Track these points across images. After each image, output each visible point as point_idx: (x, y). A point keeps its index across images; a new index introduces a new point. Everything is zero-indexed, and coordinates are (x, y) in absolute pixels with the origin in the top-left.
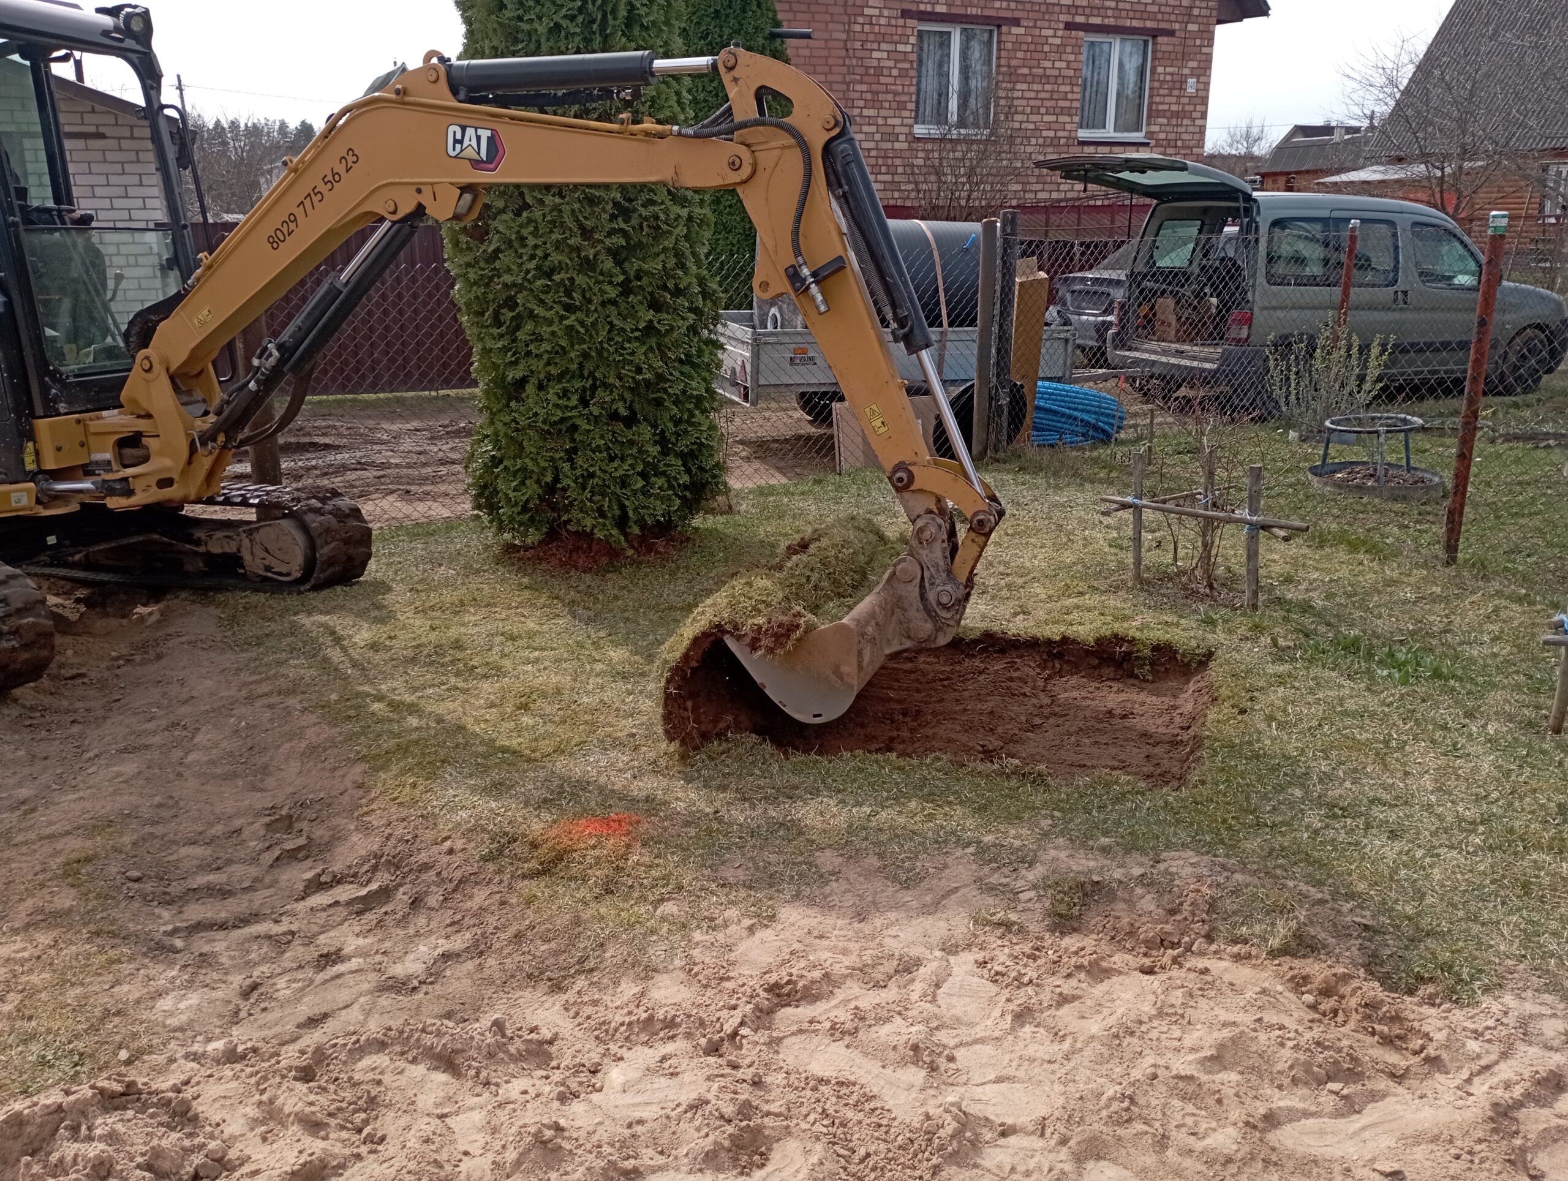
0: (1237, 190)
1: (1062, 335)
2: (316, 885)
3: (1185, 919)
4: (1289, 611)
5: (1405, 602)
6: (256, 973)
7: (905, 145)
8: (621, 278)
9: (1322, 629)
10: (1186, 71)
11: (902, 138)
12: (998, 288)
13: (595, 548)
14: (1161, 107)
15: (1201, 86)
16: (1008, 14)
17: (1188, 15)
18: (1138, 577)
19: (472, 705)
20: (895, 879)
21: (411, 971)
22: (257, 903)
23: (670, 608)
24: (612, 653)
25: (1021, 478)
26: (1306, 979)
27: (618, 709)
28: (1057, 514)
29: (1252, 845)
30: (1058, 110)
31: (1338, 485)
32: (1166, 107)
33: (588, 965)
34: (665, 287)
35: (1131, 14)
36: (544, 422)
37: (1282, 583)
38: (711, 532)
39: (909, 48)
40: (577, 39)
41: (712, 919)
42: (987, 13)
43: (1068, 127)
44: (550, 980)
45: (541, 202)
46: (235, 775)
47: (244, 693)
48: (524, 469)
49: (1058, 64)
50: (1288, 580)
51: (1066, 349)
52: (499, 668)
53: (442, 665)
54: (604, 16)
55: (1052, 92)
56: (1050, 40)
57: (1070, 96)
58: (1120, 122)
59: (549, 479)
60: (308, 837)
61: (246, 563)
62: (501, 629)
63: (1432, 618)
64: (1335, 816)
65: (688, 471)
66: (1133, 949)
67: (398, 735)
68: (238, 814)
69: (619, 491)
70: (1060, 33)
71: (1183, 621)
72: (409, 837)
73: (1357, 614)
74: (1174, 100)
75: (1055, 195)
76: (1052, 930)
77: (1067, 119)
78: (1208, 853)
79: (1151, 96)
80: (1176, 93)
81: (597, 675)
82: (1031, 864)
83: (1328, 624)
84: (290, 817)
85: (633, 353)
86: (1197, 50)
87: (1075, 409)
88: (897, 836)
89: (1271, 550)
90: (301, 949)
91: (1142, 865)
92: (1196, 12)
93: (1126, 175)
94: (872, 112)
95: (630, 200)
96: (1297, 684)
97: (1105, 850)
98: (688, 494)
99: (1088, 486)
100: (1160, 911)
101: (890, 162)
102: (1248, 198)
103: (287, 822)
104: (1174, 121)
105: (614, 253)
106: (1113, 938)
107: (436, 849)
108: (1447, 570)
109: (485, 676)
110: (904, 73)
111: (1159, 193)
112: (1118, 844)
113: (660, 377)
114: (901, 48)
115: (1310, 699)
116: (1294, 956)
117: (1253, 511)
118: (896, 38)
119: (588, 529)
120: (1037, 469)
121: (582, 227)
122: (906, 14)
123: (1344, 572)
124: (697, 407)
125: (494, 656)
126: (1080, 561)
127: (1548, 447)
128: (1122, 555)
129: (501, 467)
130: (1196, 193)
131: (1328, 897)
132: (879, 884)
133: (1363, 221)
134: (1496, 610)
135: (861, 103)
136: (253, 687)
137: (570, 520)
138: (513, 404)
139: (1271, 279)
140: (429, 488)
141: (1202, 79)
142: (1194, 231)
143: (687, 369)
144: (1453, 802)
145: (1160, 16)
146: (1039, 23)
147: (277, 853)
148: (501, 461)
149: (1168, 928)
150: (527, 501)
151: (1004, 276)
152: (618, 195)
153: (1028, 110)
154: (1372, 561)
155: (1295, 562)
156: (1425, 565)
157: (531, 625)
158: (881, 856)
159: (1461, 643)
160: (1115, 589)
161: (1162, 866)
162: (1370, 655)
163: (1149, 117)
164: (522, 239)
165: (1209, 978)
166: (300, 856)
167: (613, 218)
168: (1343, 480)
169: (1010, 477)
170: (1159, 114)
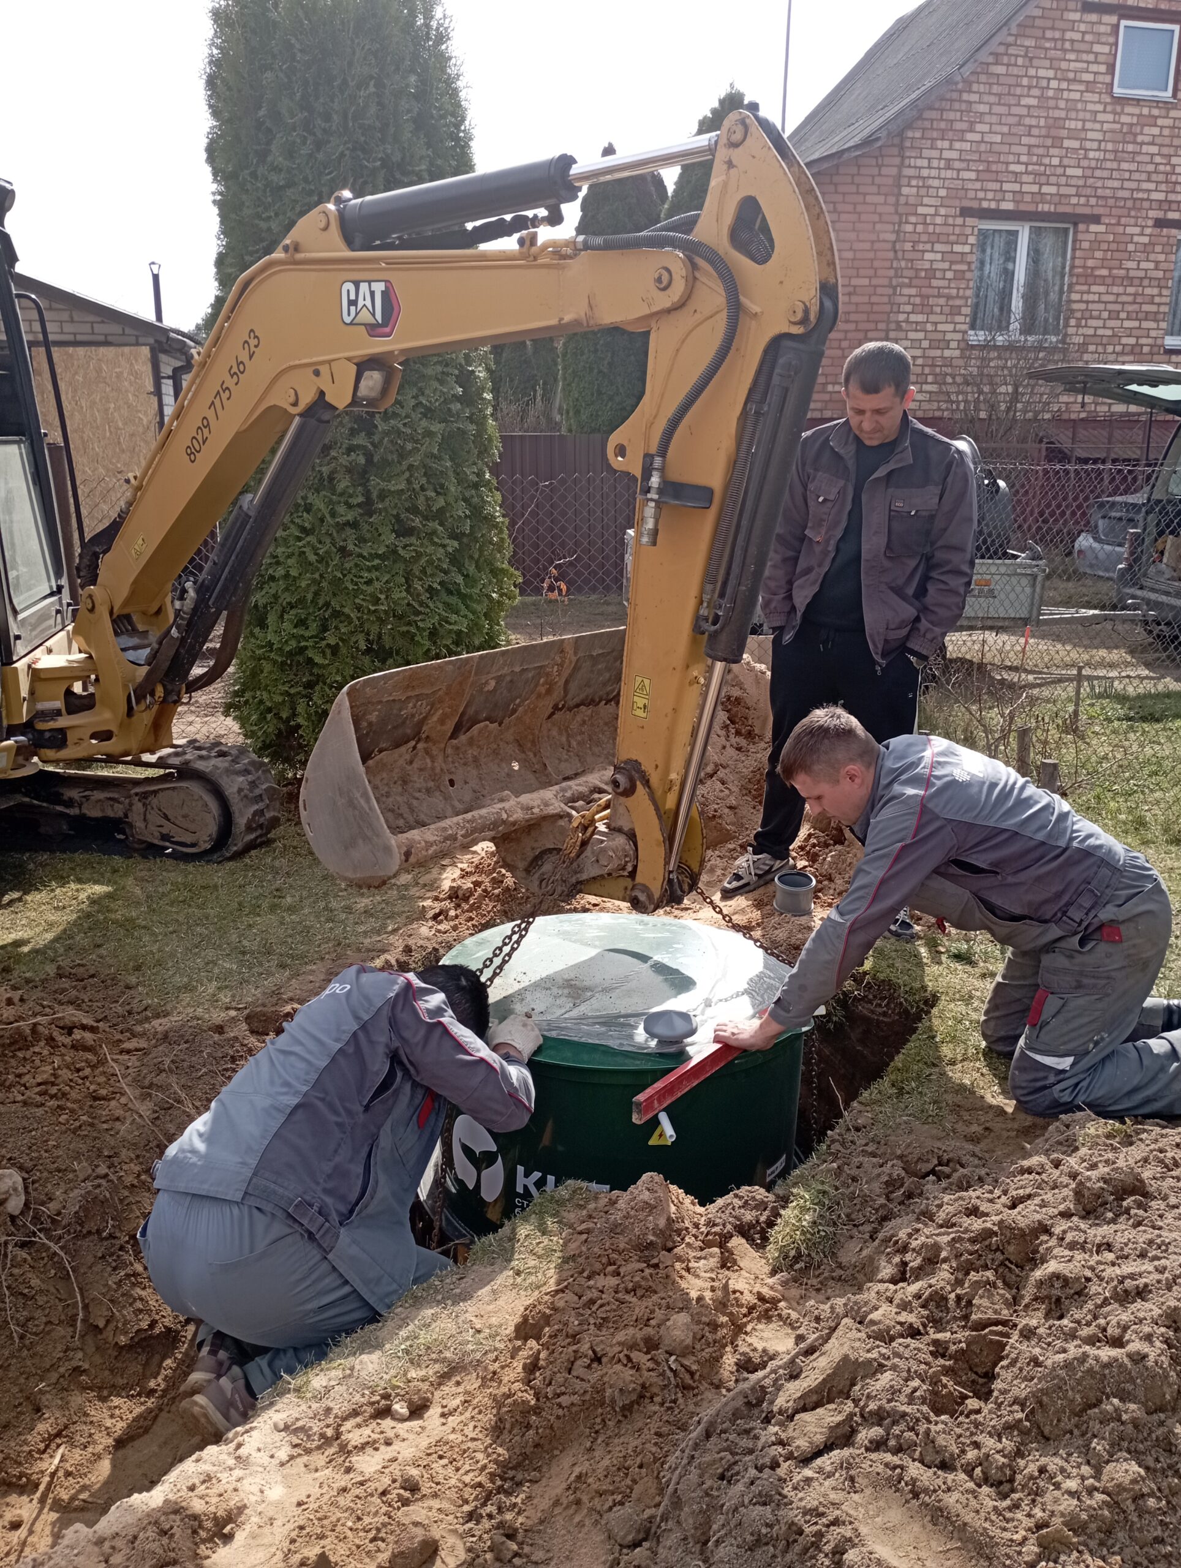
7: (957, 353)
11: (953, 345)
16: (1087, 211)
30: (1140, 315)
36: (279, 651)
39: (967, 249)
42: (1061, 209)
43: (1153, 333)
49: (1143, 265)
55: (1135, 295)
56: (1136, 239)
57: (1157, 300)
59: (286, 714)
70: (1148, 231)
77: (1153, 325)
93: (1139, 389)
94: (920, 318)
101: (938, 370)
110: (959, 276)
111: (1177, 410)
114: (957, 248)
118: (953, 238)
122: (965, 212)
129: (244, 698)
135: (909, 308)
146: (1123, 221)
150: (265, 736)
153: (1105, 315)
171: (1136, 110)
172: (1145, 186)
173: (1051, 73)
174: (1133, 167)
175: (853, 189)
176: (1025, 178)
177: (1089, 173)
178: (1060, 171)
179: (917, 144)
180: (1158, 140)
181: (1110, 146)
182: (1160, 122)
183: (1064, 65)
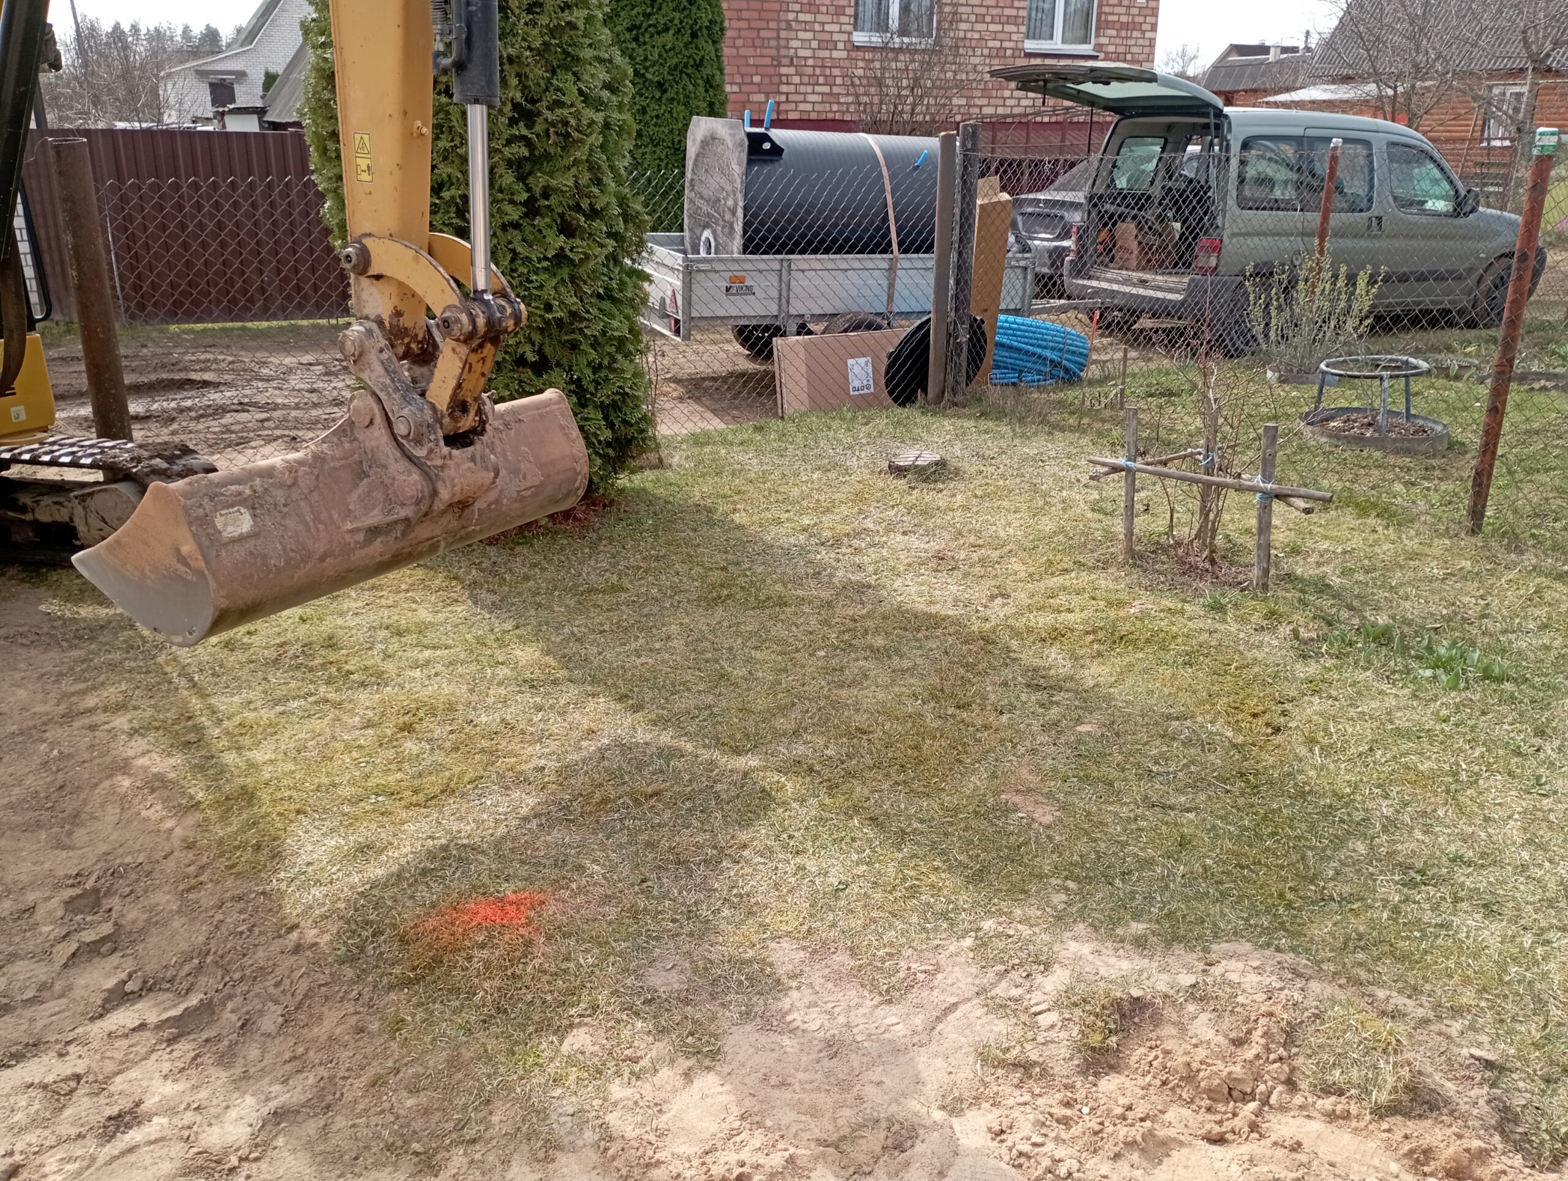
0: (1209, 105)
1: (1022, 263)
2: (119, 997)
3: (1258, 1057)
4: (1302, 591)
5: (1431, 580)
6: (19, 1147)
7: (844, 54)
8: (525, 196)
9: (1345, 614)
11: (841, 46)
12: (957, 211)
14: (1110, 18)
18: (1130, 551)
19: (344, 725)
20: (873, 986)
21: (230, 1139)
22: (40, 1024)
23: (590, 591)
24: (519, 653)
25: (984, 424)
26: (1428, 1153)
27: (523, 732)
28: (1028, 470)
29: (1322, 929)
30: (1004, 19)
31: (1335, 435)
32: (1115, 18)
33: (470, 1133)
34: (578, 208)
37: (1289, 555)
38: (641, 493)
41: (635, 1060)
43: (1014, 37)
44: (417, 1154)
46: (38, 825)
47: (62, 709)
50: (1295, 551)
51: (1025, 278)
52: (380, 675)
53: (311, 670)
58: (1069, 35)
60: (116, 924)
61: (81, 535)
62: (386, 621)
63: (1466, 600)
64: (1412, 884)
65: (610, 425)
66: (1192, 1101)
68: (32, 885)
71: (1187, 607)
72: (244, 928)
73: (1382, 594)
74: (1123, 10)
75: (1000, 111)
76: (1083, 1072)
77: (1013, 28)
78: (1268, 945)
79: (1100, 6)
80: (1126, 3)
81: (500, 684)
82: (1047, 966)
83: (1351, 608)
84: (96, 891)
85: (541, 287)
87: (1046, 347)
88: (873, 921)
90: (86, 1102)
91: (1190, 970)
93: (1089, 87)
94: (808, 17)
95: (533, 101)
96: (1334, 693)
97: (1140, 943)
98: (610, 451)
99: (1058, 435)
100: (1220, 1039)
101: (828, 72)
102: (1219, 114)
103: (92, 898)
104: (1123, 33)
106: (1164, 1083)
107: (276, 946)
108: (1473, 540)
109: (363, 685)
111: (1119, 107)
112: (1153, 933)
113: (573, 314)
115: (1352, 712)
116: (1407, 1115)
117: (1267, 478)
120: (999, 414)
123: (1356, 542)
124: (619, 349)
125: (374, 658)
126: (1062, 530)
127: (1544, 389)
128: (1107, 521)
130: (1173, 107)
131: (1431, 1015)
132: (852, 993)
133: (1346, 141)
134: (1538, 591)
135: (797, 7)
136: (74, 699)
139: (1242, 203)
142: (1158, 149)
143: (607, 305)
144: (1551, 861)
147: (74, 946)
149: (1238, 1070)
151: (963, 197)
152: (518, 95)
153: (973, 18)
154: (1387, 527)
155: (1298, 528)
156: (1448, 533)
157: (424, 614)
158: (853, 951)
159: (1505, 632)
160: (1104, 565)
161: (1217, 970)
162: (1405, 648)
163: (1098, 29)
165: (1303, 1158)
166: (104, 949)
167: (513, 122)
168: (1337, 428)
169: (972, 423)
170: (1109, 25)
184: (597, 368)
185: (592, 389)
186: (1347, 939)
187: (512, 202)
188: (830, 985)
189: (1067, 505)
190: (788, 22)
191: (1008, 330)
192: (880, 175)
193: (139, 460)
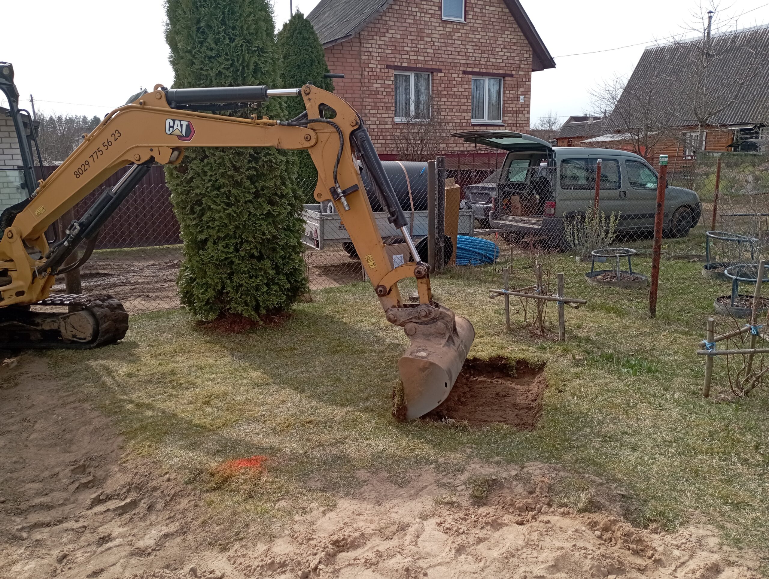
0: (545, 146)
1: (468, 214)
2: (98, 501)
3: (537, 496)
4: (580, 342)
5: (633, 336)
6: (65, 549)
7: (391, 127)
8: (254, 190)
9: (596, 350)
10: (519, 93)
11: (389, 123)
12: (437, 192)
13: (243, 321)
14: (509, 109)
15: (526, 99)
16: (436, 67)
17: (519, 68)
18: (509, 328)
19: (180, 403)
20: (396, 483)
21: (148, 544)
22: (66, 512)
23: (281, 350)
24: (252, 374)
25: (451, 281)
26: (596, 523)
27: (255, 402)
28: (469, 298)
29: (568, 457)
30: (461, 110)
31: (599, 282)
32: (511, 109)
33: (240, 536)
34: (276, 194)
35: (493, 67)
36: (217, 260)
37: (576, 329)
38: (302, 312)
39: (391, 82)
40: (230, 79)
41: (304, 508)
42: (426, 66)
43: (466, 118)
44: (220, 545)
45: (214, 155)
46: (56, 445)
47: (61, 402)
48: (206, 283)
49: (460, 90)
50: (579, 327)
51: (470, 220)
52: (194, 384)
53: (165, 383)
54: (243, 68)
55: (458, 102)
56: (456, 79)
57: (466, 104)
58: (491, 115)
59: (219, 288)
60: (94, 476)
61: (63, 334)
62: (195, 364)
63: (646, 344)
64: (606, 441)
65: (289, 282)
66: (513, 512)
67: (142, 421)
68: (57, 465)
69: (254, 293)
70: (460, 76)
71: (530, 348)
72: (147, 473)
73: (611, 342)
74: (514, 105)
75: (462, 149)
76: (473, 505)
77: (466, 114)
78: (547, 462)
79: (504, 104)
80: (515, 102)
81: (245, 385)
82: (462, 472)
83: (598, 348)
84: (84, 466)
85: (261, 226)
86: (524, 83)
87: (476, 248)
88: (396, 461)
89: (570, 313)
90: (89, 535)
91: (516, 470)
92: (522, 66)
93: (494, 140)
94: (374, 111)
95: (258, 153)
96: (585, 377)
97: (498, 463)
98: (289, 293)
99: (483, 285)
100: (525, 492)
101: (384, 134)
102: (550, 150)
103: (82, 469)
104: (515, 115)
105: (250, 178)
106: (503, 507)
107: (161, 479)
108: (651, 321)
109: (187, 388)
110: (388, 94)
111: (509, 148)
112: (504, 460)
113: (274, 237)
114: (387, 82)
115: (592, 384)
116: (590, 512)
117: (561, 295)
118: (384, 78)
119: (240, 312)
120: (459, 277)
121: (234, 166)
122: (388, 67)
123: (604, 323)
124: (293, 251)
125: (192, 378)
126: (481, 321)
127: (694, 261)
128: (500, 317)
129: (195, 282)
130: (526, 148)
131: (605, 482)
132: (388, 486)
133: (603, 159)
134: (675, 339)
135: (369, 107)
136: (65, 398)
137: (230, 308)
138: (201, 252)
139: (563, 187)
140: (159, 294)
141: (527, 96)
142: (527, 165)
143: (288, 233)
144: (660, 432)
145: (506, 68)
146: (450, 71)
147: (77, 485)
148: (195, 280)
149: (529, 501)
150: (209, 299)
151: (439, 186)
152: (252, 151)
153: (448, 110)
154: (617, 317)
155: (581, 319)
156: (641, 318)
157: (211, 361)
158: (388, 471)
159: (660, 355)
160: (498, 334)
161: (525, 470)
162: (618, 362)
163: (503, 114)
164: (205, 172)
165: (550, 525)
166: (89, 486)
167: (249, 161)
168: (601, 279)
169: (446, 281)
170: (508, 112)
171: (451, 26)
172: (457, 57)
173: (417, 10)
174: (452, 49)
175: (341, 56)
176: (411, 53)
177: (435, 51)
178: (424, 50)
179: (366, 37)
180: (461, 38)
181: (443, 41)
182: (461, 31)
183: (422, 6)
184: (283, 258)
185: (282, 267)
186: (577, 459)
187: (249, 192)
188: (379, 484)
189: (484, 311)
190: (365, 113)
191: (461, 242)
192: (405, 177)
193: (90, 301)
